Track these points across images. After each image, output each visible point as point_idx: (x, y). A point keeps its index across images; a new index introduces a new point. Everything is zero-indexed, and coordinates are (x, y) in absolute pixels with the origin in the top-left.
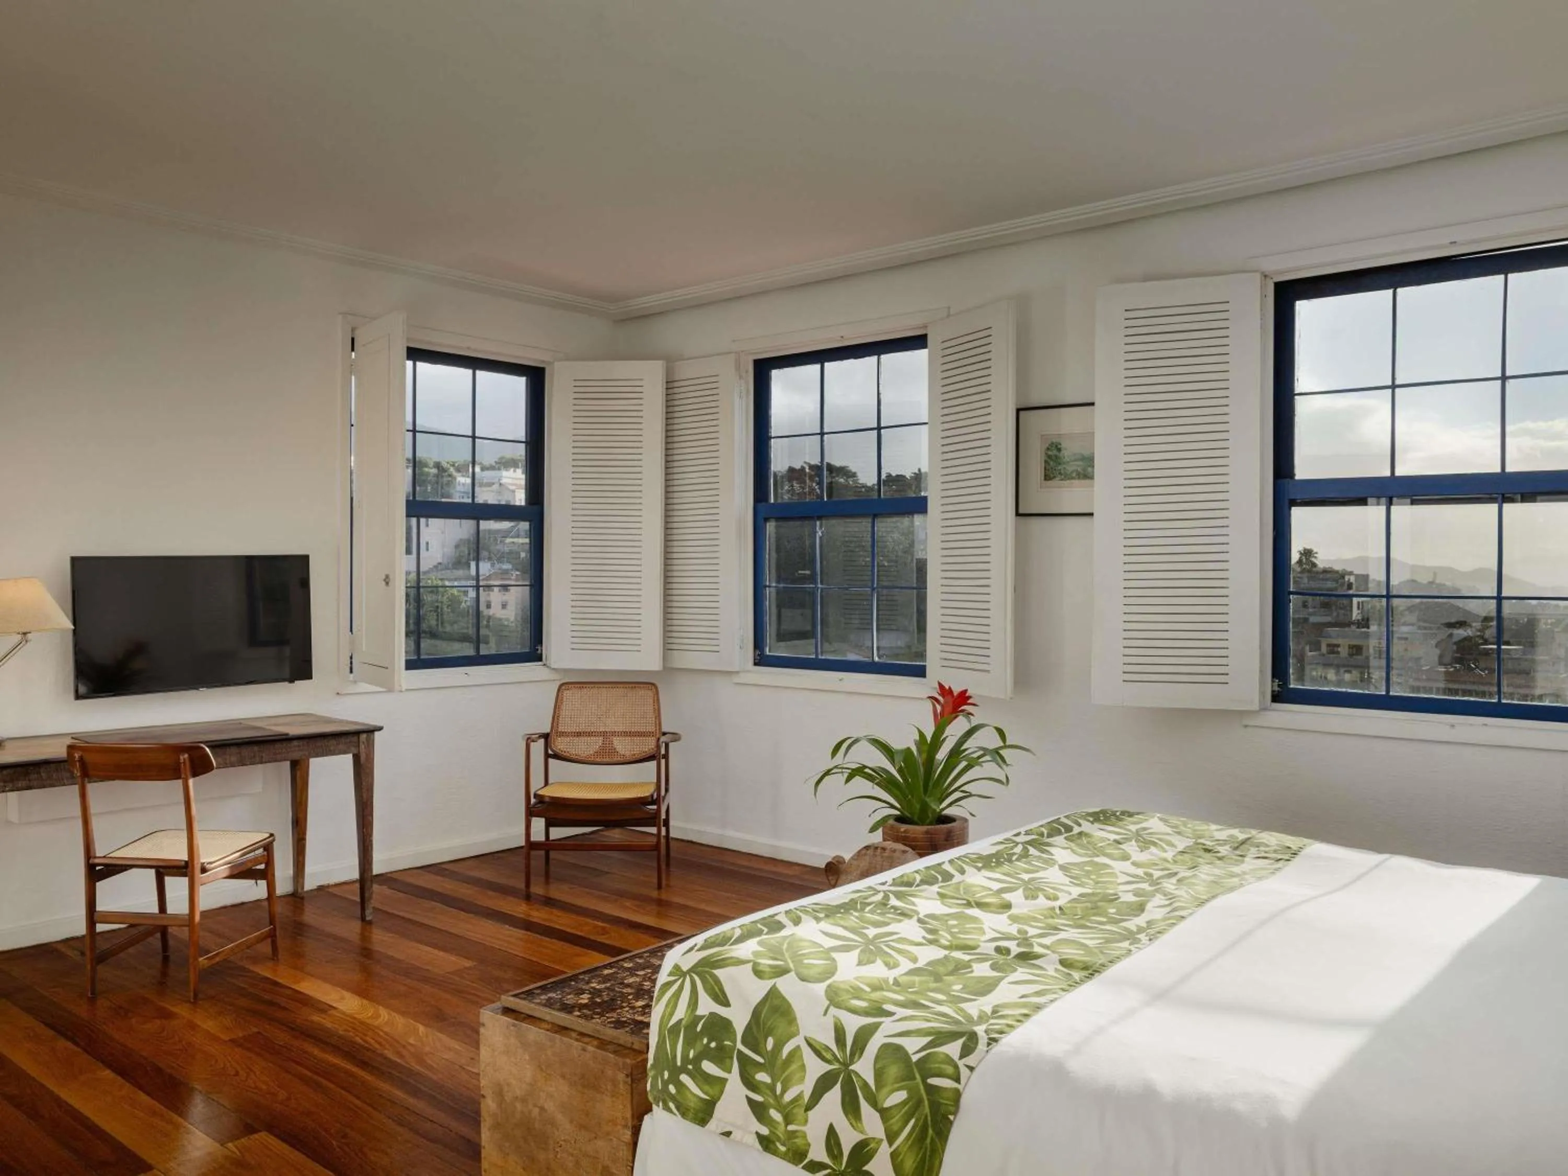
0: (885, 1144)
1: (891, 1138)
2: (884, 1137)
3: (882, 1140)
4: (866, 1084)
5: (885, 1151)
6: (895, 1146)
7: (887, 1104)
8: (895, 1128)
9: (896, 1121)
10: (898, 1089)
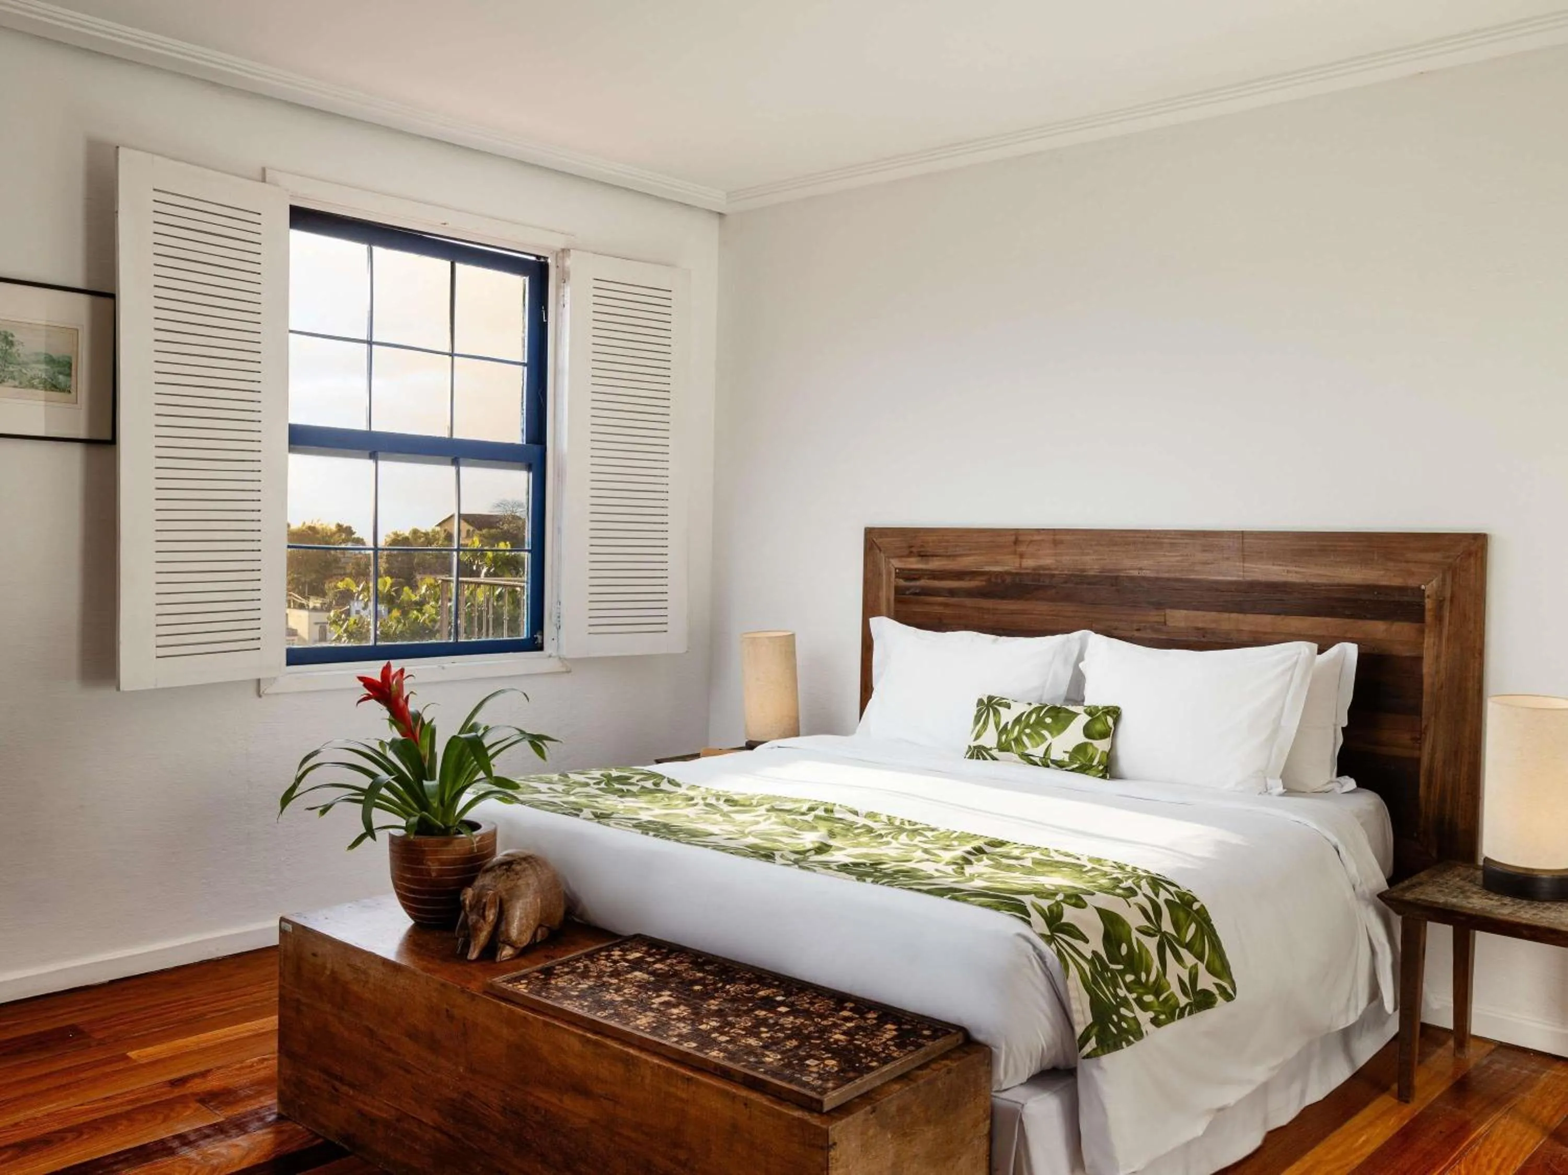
0: (1200, 963)
1: (1200, 957)
2: (1197, 961)
3: (1196, 965)
4: (1173, 936)
5: (1202, 967)
6: (1205, 962)
7: (1188, 939)
8: (1200, 950)
9: (1197, 947)
10: (1190, 925)
